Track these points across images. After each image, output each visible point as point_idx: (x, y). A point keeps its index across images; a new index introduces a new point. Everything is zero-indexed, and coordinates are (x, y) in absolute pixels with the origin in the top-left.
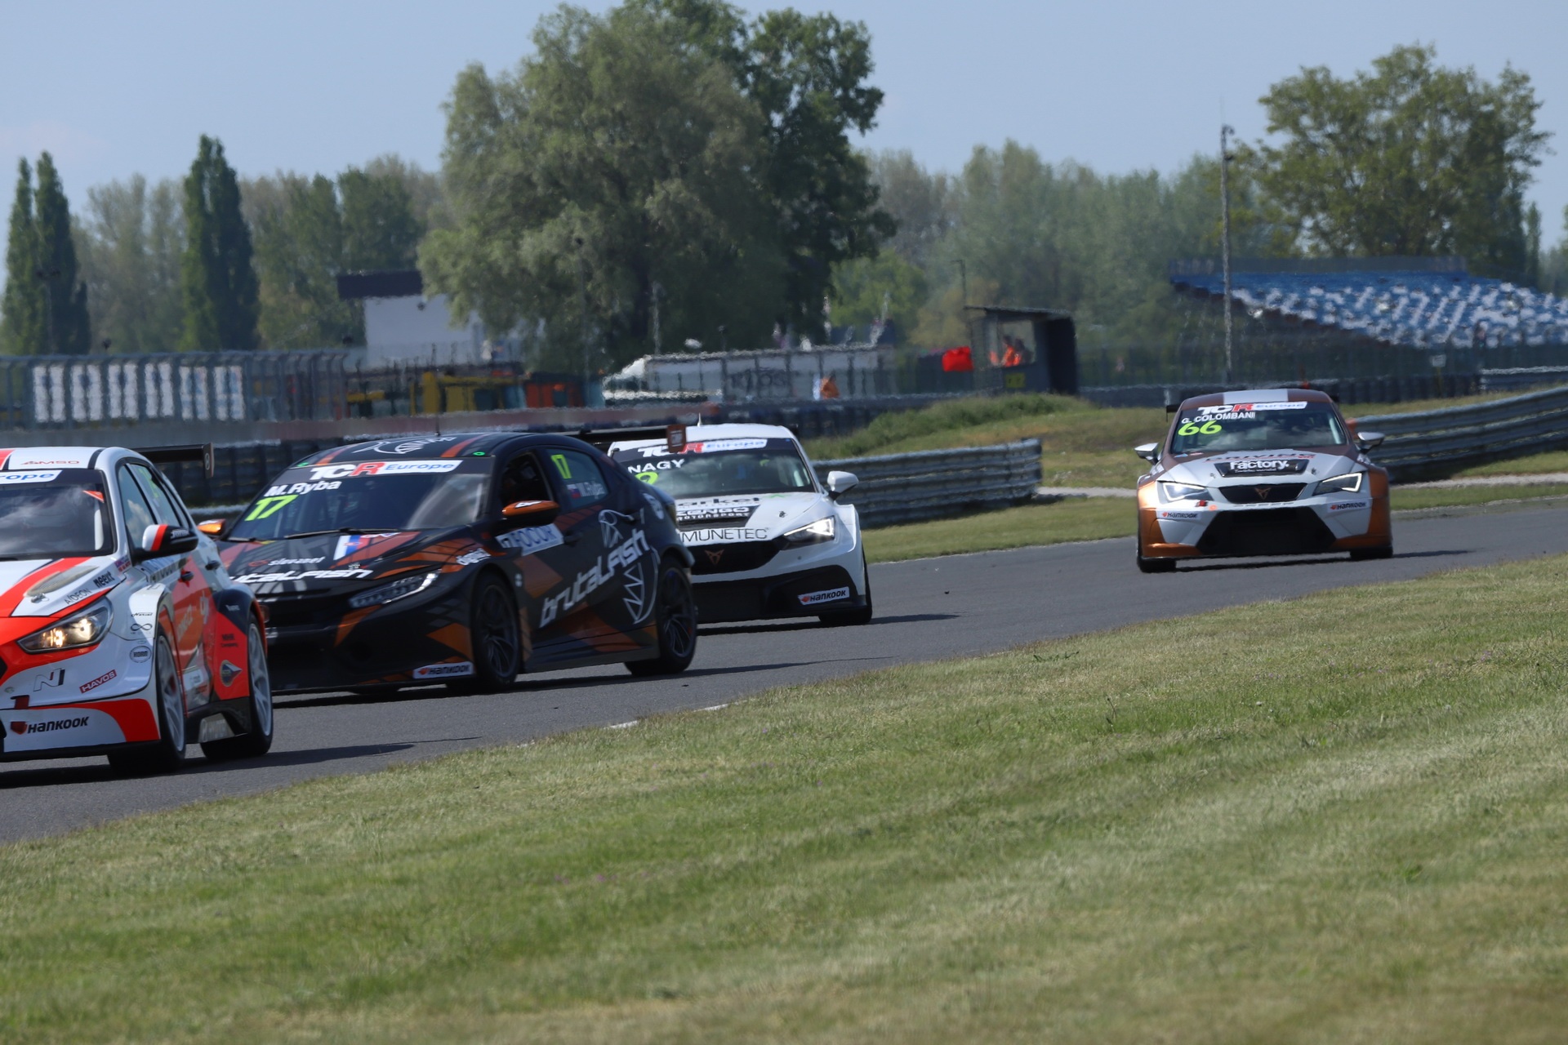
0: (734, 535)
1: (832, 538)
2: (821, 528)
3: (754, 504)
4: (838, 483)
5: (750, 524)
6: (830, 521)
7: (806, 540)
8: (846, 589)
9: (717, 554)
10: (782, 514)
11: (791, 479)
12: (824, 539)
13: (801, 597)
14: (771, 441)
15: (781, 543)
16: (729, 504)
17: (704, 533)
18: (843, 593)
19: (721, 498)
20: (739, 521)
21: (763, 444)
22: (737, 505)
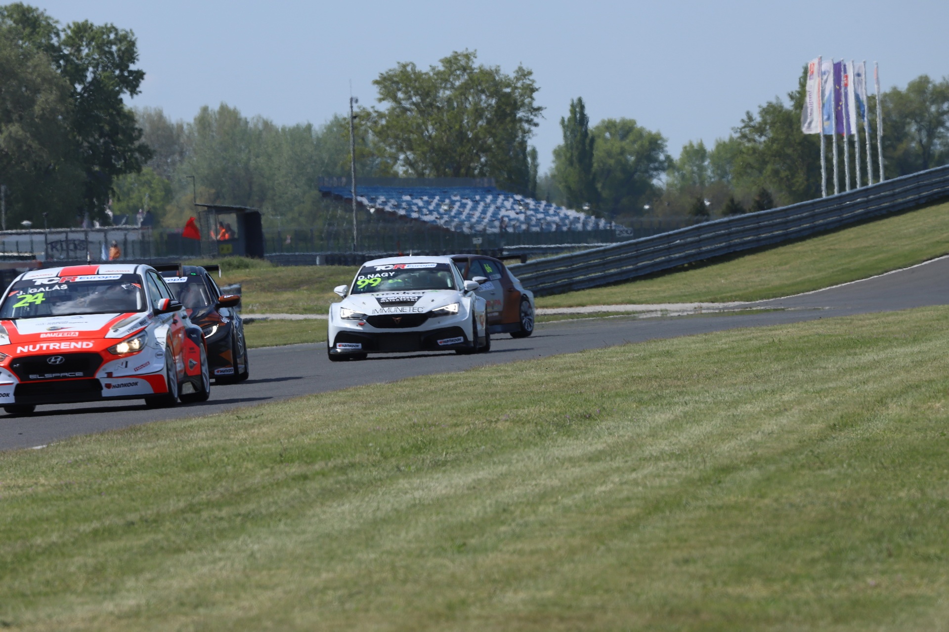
0: (407, 310)
1: (457, 313)
2: (452, 308)
3: (421, 295)
4: (469, 286)
5: (416, 305)
6: (458, 304)
7: (444, 313)
8: (462, 338)
9: (398, 319)
10: (433, 301)
12: (453, 313)
13: (439, 341)
14: (439, 265)
15: (431, 314)
16: (410, 295)
17: (393, 309)
18: (460, 339)
19: (407, 292)
20: (410, 303)
21: (434, 266)
22: (414, 295)
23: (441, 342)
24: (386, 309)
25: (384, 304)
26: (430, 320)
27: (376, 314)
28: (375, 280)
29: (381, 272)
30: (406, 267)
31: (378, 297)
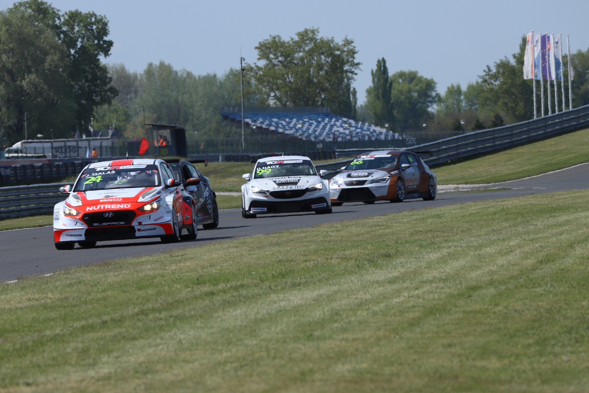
0: (294, 187)
1: (321, 189)
2: (319, 186)
3: (299, 179)
4: (323, 173)
5: (298, 184)
6: (321, 184)
7: (315, 189)
8: (326, 204)
9: (289, 193)
10: (307, 182)
11: (309, 172)
12: (319, 189)
13: (312, 206)
14: (304, 161)
15: (307, 190)
16: (292, 179)
17: (285, 187)
19: (290, 177)
20: (295, 183)
21: (301, 161)
22: (294, 179)
23: (313, 206)
24: (281, 187)
25: (279, 184)
26: (307, 193)
27: (275, 190)
28: (268, 170)
29: (270, 165)
30: (285, 162)
31: (274, 180)
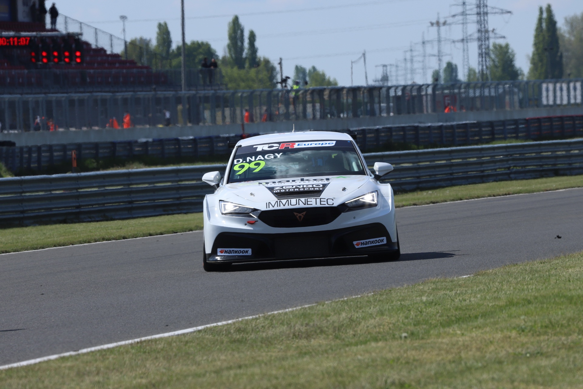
2: (368, 199)
3: (326, 182)
4: (380, 169)
5: (323, 195)
6: (375, 194)
7: (359, 206)
8: (385, 238)
9: (302, 215)
10: (344, 189)
11: (350, 165)
12: (371, 206)
13: (355, 243)
14: (338, 142)
15: (343, 208)
16: (311, 182)
18: (382, 241)
19: (305, 178)
20: (316, 193)
23: (358, 244)
25: (281, 195)
26: (343, 214)
27: (271, 208)
28: (258, 164)
29: (263, 153)
30: (296, 146)
31: (269, 185)
